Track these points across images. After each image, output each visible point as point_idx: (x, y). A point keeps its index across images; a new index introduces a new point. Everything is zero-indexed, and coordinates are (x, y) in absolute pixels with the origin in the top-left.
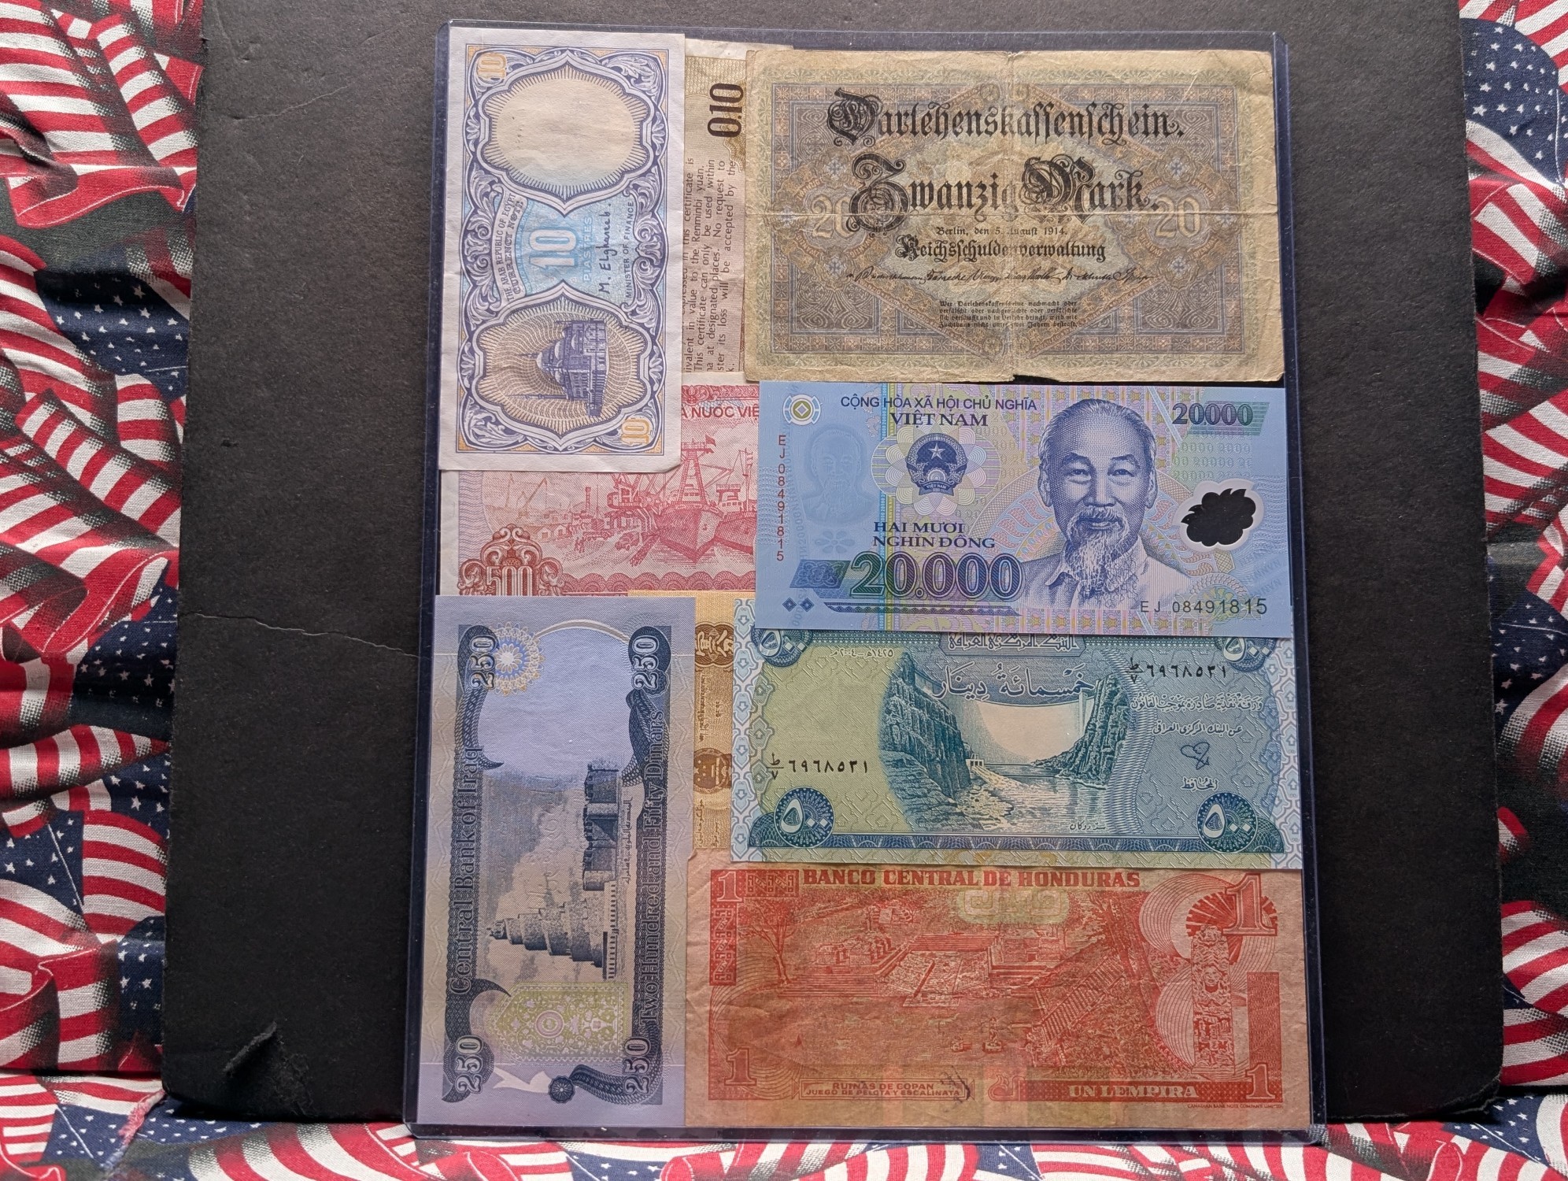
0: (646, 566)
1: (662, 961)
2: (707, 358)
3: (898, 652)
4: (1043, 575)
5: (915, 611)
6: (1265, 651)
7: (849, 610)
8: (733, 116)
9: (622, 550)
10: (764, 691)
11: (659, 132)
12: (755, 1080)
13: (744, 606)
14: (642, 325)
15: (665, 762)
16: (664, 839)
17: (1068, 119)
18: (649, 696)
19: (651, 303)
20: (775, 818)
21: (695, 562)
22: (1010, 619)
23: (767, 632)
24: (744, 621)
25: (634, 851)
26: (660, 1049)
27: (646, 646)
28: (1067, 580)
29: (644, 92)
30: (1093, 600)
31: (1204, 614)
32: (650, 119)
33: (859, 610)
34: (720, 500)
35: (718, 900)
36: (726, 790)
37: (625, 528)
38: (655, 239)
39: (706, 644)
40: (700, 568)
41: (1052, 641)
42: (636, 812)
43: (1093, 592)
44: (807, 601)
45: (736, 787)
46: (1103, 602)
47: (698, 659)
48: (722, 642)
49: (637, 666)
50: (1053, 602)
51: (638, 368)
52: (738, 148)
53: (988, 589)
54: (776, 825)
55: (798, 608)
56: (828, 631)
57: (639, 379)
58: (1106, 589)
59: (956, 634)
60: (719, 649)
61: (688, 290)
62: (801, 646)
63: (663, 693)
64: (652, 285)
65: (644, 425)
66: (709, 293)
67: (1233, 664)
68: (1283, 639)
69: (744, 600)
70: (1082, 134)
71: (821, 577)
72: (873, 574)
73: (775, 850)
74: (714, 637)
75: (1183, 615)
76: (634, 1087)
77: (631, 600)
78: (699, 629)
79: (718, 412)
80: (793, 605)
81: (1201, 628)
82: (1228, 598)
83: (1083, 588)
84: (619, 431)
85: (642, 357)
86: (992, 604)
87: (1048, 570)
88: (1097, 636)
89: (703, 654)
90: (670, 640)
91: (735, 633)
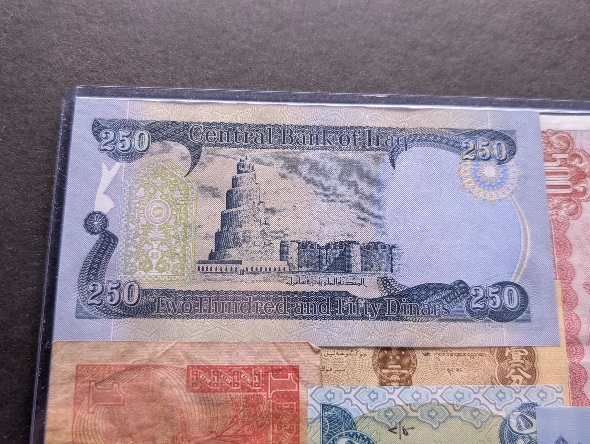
1: (213, 317)
10: (475, 418)
12: (93, 413)
13: (556, 395)
15: (402, 319)
16: (329, 318)
18: (464, 302)
20: (351, 432)
23: (532, 420)
24: (542, 395)
25: (316, 288)
26: (129, 316)
27: (511, 300)
35: (270, 374)
36: (376, 379)
39: (517, 357)
42: (353, 290)
45: (381, 390)
47: (502, 349)
48: (519, 373)
49: (491, 290)
54: (344, 433)
60: (513, 371)
63: (468, 316)
69: (561, 395)
73: (319, 433)
76: (93, 291)
77: (551, 283)
78: (530, 349)
89: (507, 354)
90: (518, 321)
91: (529, 386)
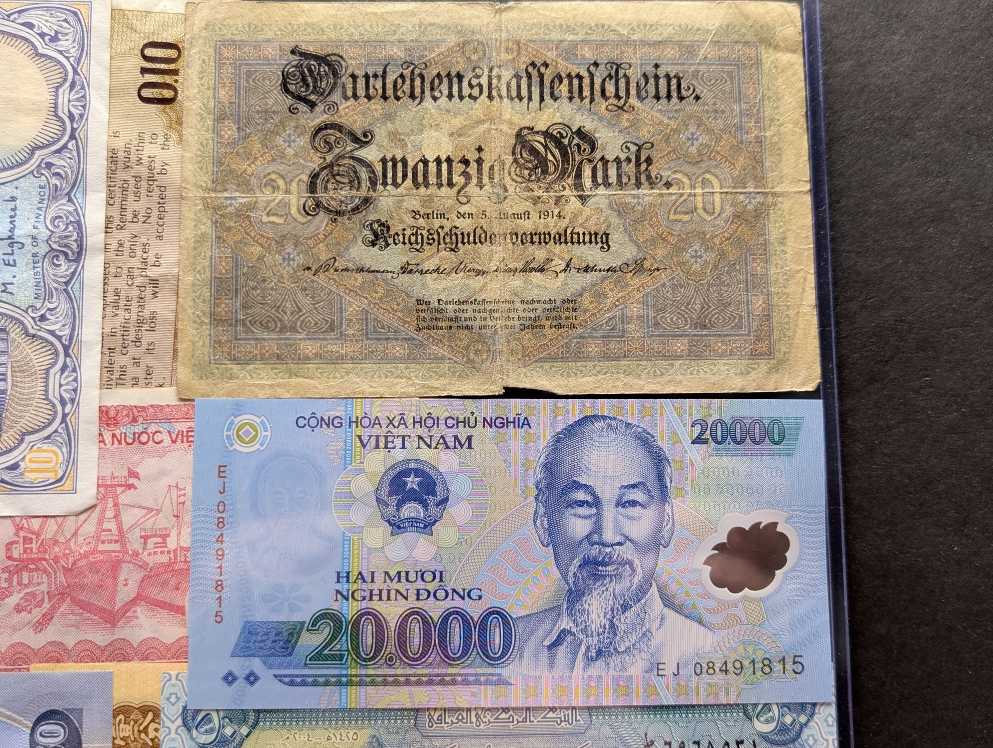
0: (52, 633)
2: (132, 371)
3: (364, 735)
4: (540, 632)
5: (385, 683)
6: (803, 719)
7: (304, 684)
8: (168, 79)
9: (24, 614)
11: (78, 99)
13: (174, 681)
14: (52, 333)
17: (566, 82)
19: (64, 306)
21: (114, 625)
22: (501, 689)
23: (203, 714)
24: (173, 699)
27: (52, 735)
28: (569, 639)
29: (61, 52)
30: (600, 663)
31: (731, 676)
32: (68, 84)
33: (315, 684)
34: (145, 549)
37: (26, 586)
38: (71, 228)
39: (126, 730)
40: (119, 634)
41: (551, 715)
43: (599, 653)
44: (252, 674)
46: (612, 665)
48: (146, 727)
50: (552, 665)
51: (47, 386)
52: (174, 117)
53: (474, 654)
55: (240, 683)
56: (277, 711)
57: (47, 399)
58: (616, 649)
59: (435, 709)
60: (143, 735)
61: (111, 288)
62: (244, 730)
64: (67, 283)
65: (51, 455)
66: (135, 292)
67: (764, 737)
68: (822, 704)
69: (174, 673)
70: (582, 98)
71: (269, 642)
72: (333, 638)
74: (136, 721)
75: (705, 677)
77: (34, 677)
78: (116, 712)
79: (144, 438)
80: (235, 679)
81: (727, 694)
82: (759, 655)
83: (588, 648)
84: (22, 464)
85: (52, 371)
86: (479, 671)
87: (546, 626)
88: (603, 708)
89: (123, 743)
90: (81, 726)
91: (162, 716)
